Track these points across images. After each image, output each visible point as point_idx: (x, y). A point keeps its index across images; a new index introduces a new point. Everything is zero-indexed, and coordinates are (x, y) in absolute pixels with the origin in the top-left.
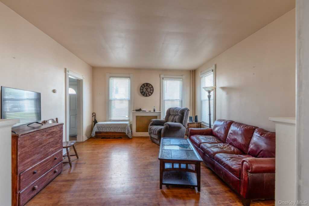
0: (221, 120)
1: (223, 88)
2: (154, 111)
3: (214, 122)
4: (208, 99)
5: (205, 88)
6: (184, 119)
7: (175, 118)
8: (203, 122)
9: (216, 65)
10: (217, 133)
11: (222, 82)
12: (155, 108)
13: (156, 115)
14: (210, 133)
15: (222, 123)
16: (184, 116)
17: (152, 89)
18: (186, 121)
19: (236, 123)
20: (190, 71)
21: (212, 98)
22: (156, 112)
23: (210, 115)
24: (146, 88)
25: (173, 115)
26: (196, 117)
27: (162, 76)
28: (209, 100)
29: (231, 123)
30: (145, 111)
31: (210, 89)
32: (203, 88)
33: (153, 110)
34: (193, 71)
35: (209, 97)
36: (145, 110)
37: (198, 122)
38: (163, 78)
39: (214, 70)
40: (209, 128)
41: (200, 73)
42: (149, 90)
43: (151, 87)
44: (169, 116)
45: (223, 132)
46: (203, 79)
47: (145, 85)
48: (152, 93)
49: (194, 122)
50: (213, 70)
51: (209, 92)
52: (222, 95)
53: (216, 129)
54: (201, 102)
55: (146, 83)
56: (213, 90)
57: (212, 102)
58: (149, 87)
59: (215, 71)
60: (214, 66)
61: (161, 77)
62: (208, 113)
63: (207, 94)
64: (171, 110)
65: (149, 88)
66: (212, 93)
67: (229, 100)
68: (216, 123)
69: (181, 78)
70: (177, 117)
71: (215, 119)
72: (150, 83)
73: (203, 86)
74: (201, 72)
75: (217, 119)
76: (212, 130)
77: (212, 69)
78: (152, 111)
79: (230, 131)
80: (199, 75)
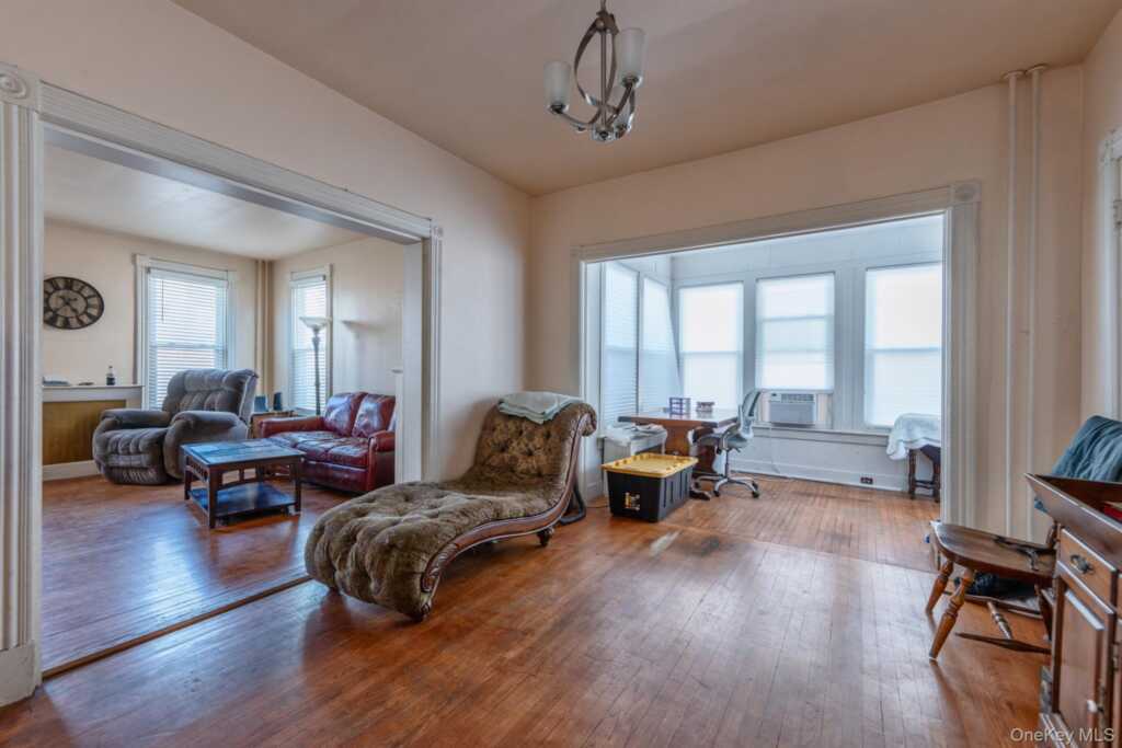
0: (342, 396)
1: (349, 324)
2: (111, 381)
3: (327, 401)
4: (312, 347)
5: (304, 319)
6: (243, 402)
7: (208, 399)
8: (298, 409)
9: (332, 267)
10: (333, 423)
11: (347, 309)
12: (114, 372)
13: (123, 398)
14: (318, 425)
15: (346, 399)
16: (242, 391)
17: (94, 301)
18: (247, 408)
19: (370, 396)
20: (256, 261)
21: (323, 344)
22: (116, 386)
23: (317, 385)
24: (62, 298)
25: (199, 391)
26: (277, 399)
27: (143, 262)
28: (316, 350)
29: (362, 396)
30: (65, 383)
31: (318, 324)
32: (301, 318)
33: (105, 381)
34: (263, 262)
35: (316, 342)
36: (64, 380)
37: (284, 410)
38: (148, 270)
39: (328, 278)
40: (314, 415)
41: (288, 276)
42: (80, 305)
43: (92, 293)
44: (181, 398)
45: (346, 418)
46: (297, 294)
47: (61, 284)
48: (94, 319)
49: (271, 410)
50: (325, 277)
51: (316, 330)
52: (345, 339)
53: (333, 415)
54: (293, 356)
55: (66, 279)
56: (324, 325)
57: (323, 355)
58: (79, 292)
59: (330, 279)
60: (327, 268)
61: (138, 262)
62: (314, 381)
63: (310, 334)
64: (188, 376)
65: (81, 300)
66: (323, 333)
67: (361, 349)
68: (334, 401)
69: (223, 279)
70: (218, 397)
71: (331, 395)
72: (83, 279)
73: (297, 313)
74: (292, 273)
75: (334, 393)
76: (322, 420)
77: (324, 273)
78: (103, 382)
79: (360, 412)
80: (284, 279)
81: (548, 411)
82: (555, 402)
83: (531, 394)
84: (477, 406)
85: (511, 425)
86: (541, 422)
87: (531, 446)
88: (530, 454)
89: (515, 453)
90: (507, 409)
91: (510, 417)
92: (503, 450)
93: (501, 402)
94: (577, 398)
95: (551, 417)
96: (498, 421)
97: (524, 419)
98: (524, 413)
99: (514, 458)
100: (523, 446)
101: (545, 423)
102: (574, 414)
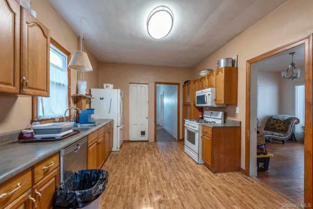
81: (285, 118)
82: (287, 117)
83: (280, 115)
84: (266, 117)
85: (275, 121)
86: (283, 120)
87: (280, 125)
88: (280, 126)
89: (276, 126)
90: (273, 117)
91: (275, 119)
92: (273, 125)
93: (272, 116)
94: (294, 116)
95: (286, 120)
96: (272, 120)
97: (278, 120)
98: (279, 119)
99: (276, 127)
100: (278, 124)
101: (284, 121)
102: (292, 119)
